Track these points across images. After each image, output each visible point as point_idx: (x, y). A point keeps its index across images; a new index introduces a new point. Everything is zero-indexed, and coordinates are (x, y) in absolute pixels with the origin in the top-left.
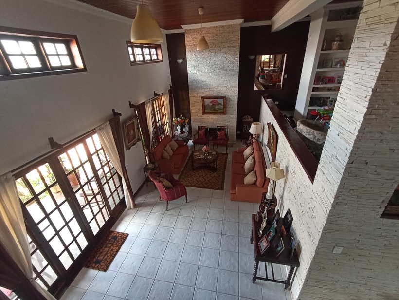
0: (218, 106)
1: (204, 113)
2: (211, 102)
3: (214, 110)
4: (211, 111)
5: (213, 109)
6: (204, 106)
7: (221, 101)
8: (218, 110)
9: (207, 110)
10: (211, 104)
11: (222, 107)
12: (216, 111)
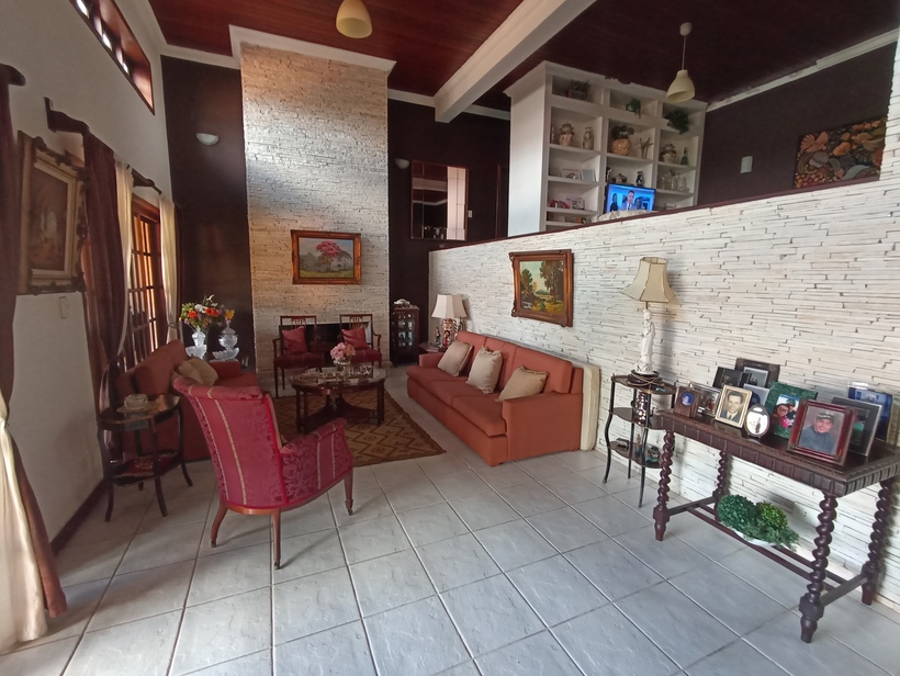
0: (339, 260)
1: (298, 280)
2: (319, 248)
3: (329, 270)
4: (319, 275)
5: (324, 268)
6: (296, 258)
7: (346, 246)
8: (339, 271)
9: (307, 270)
10: (319, 254)
11: (350, 262)
12: (333, 275)
